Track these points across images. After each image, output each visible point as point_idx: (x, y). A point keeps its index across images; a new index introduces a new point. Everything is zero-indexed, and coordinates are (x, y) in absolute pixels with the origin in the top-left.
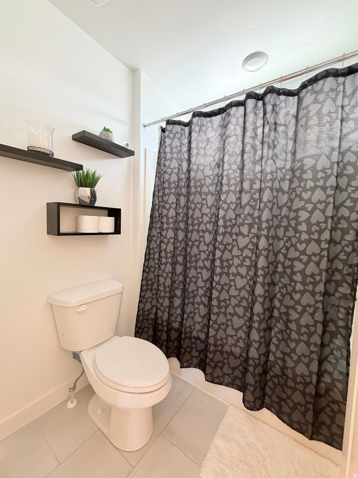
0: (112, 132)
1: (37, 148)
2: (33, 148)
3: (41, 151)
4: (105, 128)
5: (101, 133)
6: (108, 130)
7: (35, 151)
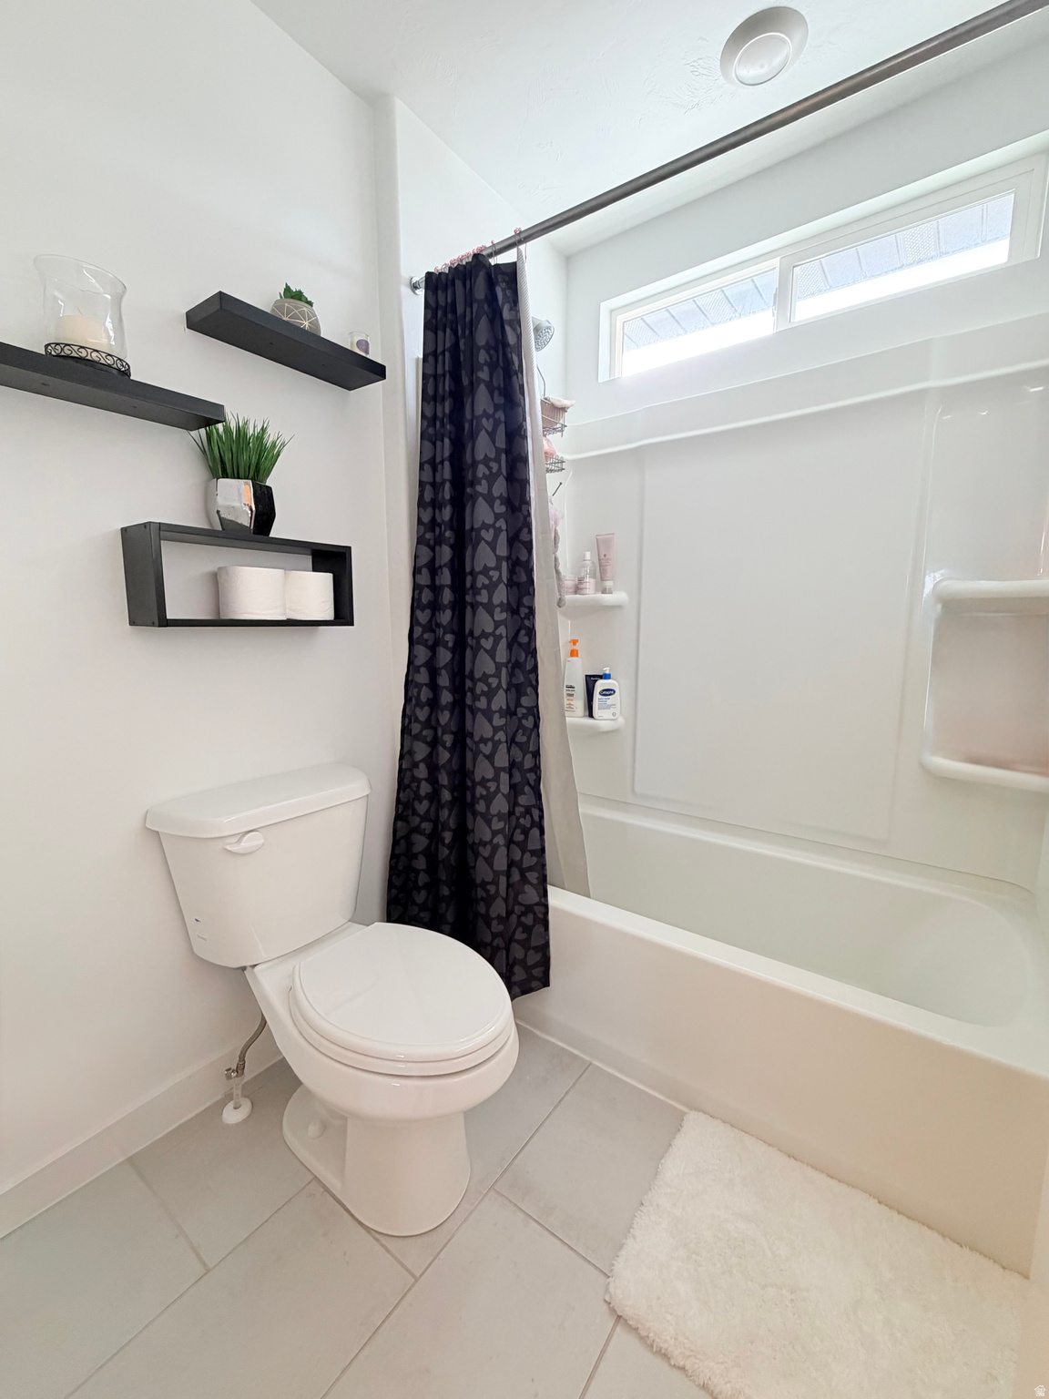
0: (310, 304)
1: (76, 348)
2: (62, 350)
3: (89, 357)
4: (287, 289)
5: (277, 305)
6: (299, 296)
7: (68, 357)
